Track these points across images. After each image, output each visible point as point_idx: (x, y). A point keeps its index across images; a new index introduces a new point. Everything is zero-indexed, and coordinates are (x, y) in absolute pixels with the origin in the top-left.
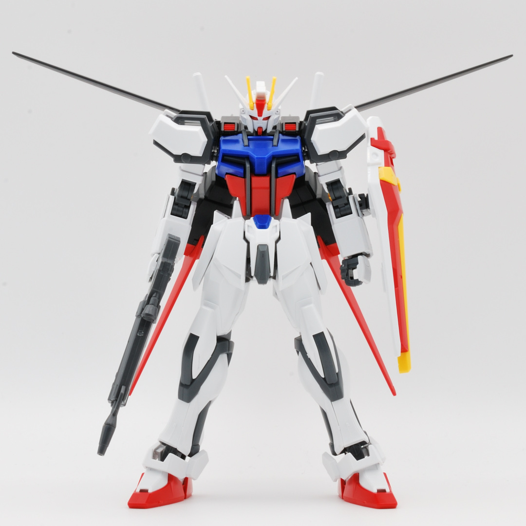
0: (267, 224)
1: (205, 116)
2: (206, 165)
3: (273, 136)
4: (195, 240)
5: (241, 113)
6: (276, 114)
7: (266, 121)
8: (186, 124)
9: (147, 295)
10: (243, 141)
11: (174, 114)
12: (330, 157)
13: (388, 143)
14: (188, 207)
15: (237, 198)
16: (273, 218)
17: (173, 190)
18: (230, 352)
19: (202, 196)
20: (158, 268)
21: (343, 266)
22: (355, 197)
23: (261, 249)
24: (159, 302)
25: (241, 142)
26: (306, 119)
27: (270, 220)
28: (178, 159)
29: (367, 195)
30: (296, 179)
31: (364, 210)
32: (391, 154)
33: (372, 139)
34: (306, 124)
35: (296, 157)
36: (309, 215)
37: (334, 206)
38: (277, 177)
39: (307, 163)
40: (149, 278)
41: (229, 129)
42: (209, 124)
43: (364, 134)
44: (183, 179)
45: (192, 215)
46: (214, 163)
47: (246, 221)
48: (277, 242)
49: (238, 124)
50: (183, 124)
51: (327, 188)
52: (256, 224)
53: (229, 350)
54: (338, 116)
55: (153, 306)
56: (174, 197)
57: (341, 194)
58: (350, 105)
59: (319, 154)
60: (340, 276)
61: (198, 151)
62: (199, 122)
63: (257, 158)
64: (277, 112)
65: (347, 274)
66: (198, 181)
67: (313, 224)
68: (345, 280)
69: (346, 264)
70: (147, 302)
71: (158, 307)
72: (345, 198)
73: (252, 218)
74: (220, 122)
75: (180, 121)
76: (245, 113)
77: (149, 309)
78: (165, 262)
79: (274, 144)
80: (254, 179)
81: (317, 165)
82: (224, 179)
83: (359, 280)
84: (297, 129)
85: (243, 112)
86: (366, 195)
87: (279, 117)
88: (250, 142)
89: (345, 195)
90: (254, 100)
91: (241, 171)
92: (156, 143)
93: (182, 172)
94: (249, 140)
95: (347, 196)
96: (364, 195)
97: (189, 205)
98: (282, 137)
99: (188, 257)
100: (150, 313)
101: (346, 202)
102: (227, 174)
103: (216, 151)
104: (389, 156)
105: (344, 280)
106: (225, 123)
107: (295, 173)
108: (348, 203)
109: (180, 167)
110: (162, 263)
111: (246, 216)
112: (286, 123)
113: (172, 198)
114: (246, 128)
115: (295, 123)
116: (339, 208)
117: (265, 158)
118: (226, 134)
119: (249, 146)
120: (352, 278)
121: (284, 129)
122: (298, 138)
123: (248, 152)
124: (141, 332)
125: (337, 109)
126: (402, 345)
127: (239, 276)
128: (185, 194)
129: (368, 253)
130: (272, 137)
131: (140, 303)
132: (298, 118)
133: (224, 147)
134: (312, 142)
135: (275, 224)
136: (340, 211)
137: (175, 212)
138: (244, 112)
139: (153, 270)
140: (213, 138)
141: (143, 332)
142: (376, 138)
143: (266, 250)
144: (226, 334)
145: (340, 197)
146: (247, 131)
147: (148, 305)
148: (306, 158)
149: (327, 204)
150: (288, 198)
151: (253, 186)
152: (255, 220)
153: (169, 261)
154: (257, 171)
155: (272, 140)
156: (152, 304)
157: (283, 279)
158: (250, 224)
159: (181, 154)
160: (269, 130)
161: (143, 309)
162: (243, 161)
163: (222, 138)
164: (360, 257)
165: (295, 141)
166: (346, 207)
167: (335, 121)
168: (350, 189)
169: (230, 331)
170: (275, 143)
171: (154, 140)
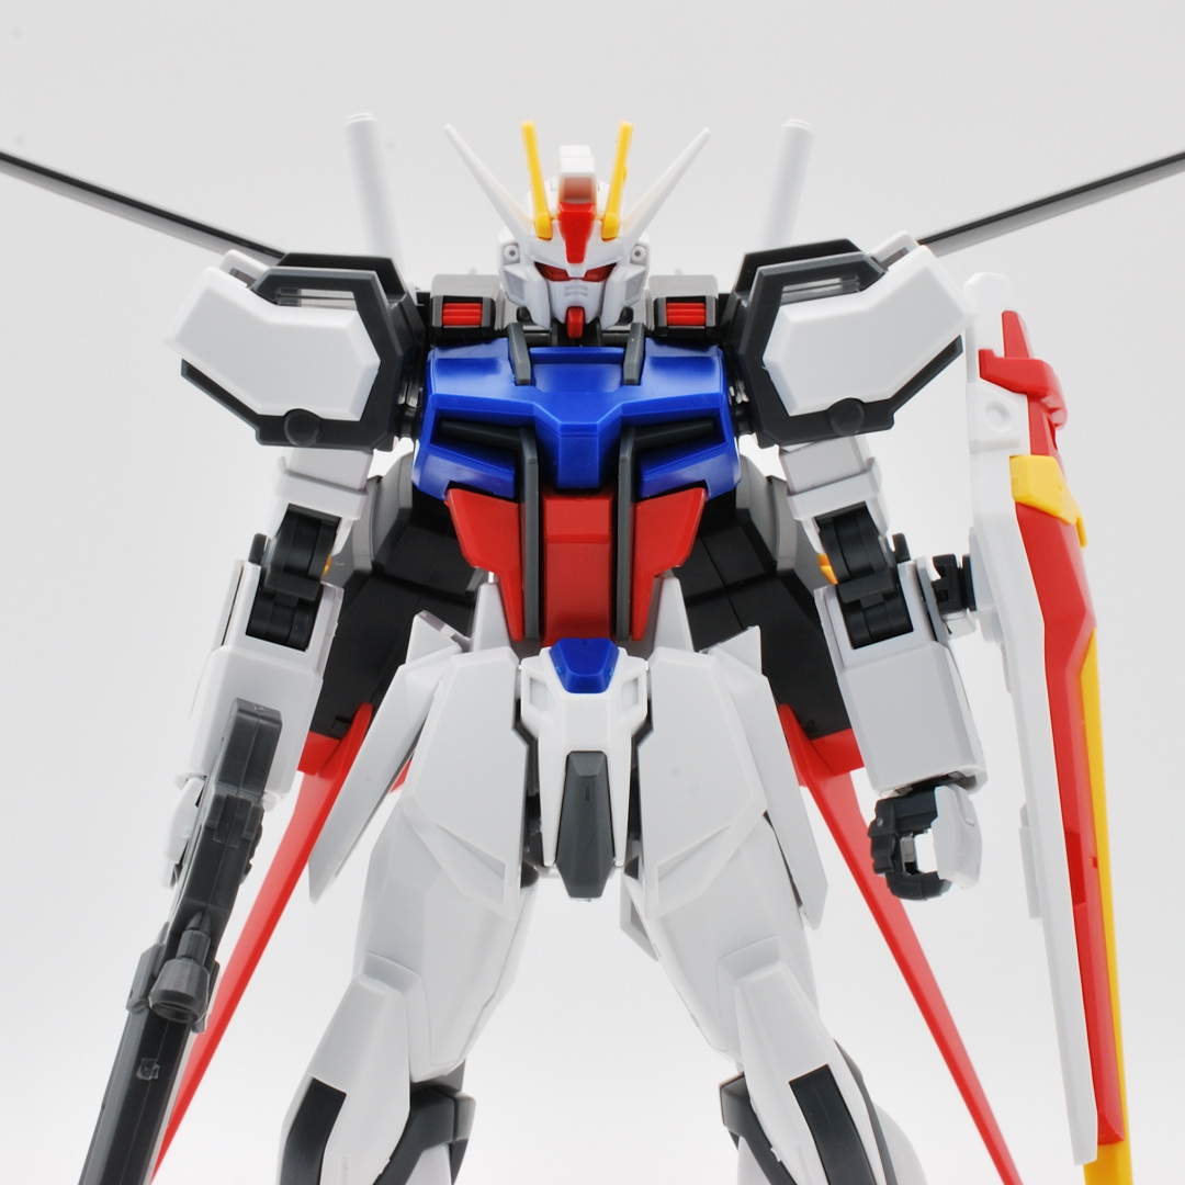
0: (601, 673)
1: (374, 273)
2: (375, 451)
3: (624, 345)
4: (339, 718)
5: (506, 262)
6: (632, 262)
7: (596, 286)
8: (303, 301)
9: (166, 925)
10: (513, 366)
11: (261, 267)
12: (833, 422)
13: (1039, 368)
14: (312, 608)
15: (491, 574)
16: (622, 651)
17: (259, 541)
18: (459, 1138)
19: (364, 562)
20: (203, 821)
21: (881, 823)
22: (920, 567)
23: (581, 769)
24: (213, 949)
25: (505, 368)
26: (744, 283)
27: (614, 657)
28: (272, 430)
29: (967, 560)
30: (706, 504)
31: (951, 616)
32: (1052, 411)
33: (985, 356)
34: (744, 304)
35: (708, 425)
36: (753, 635)
37: (846, 601)
38: (637, 498)
39: (747, 444)
40: (172, 868)
41: (462, 319)
42: (389, 304)
43: (959, 338)
44: (290, 505)
45: (327, 634)
46: (405, 446)
47: (524, 660)
48: (639, 736)
49: (493, 303)
50: (293, 301)
51: (821, 535)
52: (561, 674)
53: (455, 1133)
54: (861, 274)
55: (191, 963)
56: (260, 567)
57: (872, 560)
58: (902, 233)
59: (792, 413)
60: (866, 861)
61: (344, 402)
62: (350, 295)
63: (565, 428)
64: (639, 256)
65: (896, 855)
66: (349, 511)
67: (767, 670)
68: (887, 875)
69: (892, 817)
70: (170, 947)
71: (213, 968)
72: (888, 572)
73: (545, 651)
74: (428, 294)
75: (279, 291)
76: (518, 261)
77: (176, 977)
78: (228, 797)
79: (626, 377)
80: (552, 505)
81: (782, 452)
82: (442, 501)
83: (941, 878)
84: (711, 322)
85: (512, 254)
86: (960, 562)
87: (642, 276)
88: (537, 367)
89: (886, 563)
90: (553, 204)
91: (507, 476)
92: (191, 373)
93: (286, 477)
94: (534, 360)
95: (890, 562)
96: (952, 558)
97: (313, 599)
98: (653, 350)
99: (316, 779)
100: (183, 989)
101: (890, 587)
102: (452, 485)
103: (413, 402)
104: (1045, 417)
105: (883, 876)
106: (447, 300)
107: (702, 484)
108: (898, 593)
109: (283, 459)
110: (217, 800)
111: (524, 645)
112: (669, 300)
113: (252, 573)
114: (524, 315)
115: (702, 299)
116: (865, 611)
117: (593, 428)
118: (451, 338)
119: (533, 382)
120: (912, 867)
121: (663, 322)
122: (714, 353)
123: (531, 407)
124: (150, 1065)
125: (856, 249)
126: (1102, 1120)
127: (498, 870)
128: (300, 558)
129: (967, 776)
130: (619, 350)
131: (143, 956)
132: (711, 280)
133: (444, 386)
134: (768, 367)
135: (631, 674)
136: (867, 622)
137: (263, 626)
138: (514, 258)
139: (187, 836)
140: (399, 352)
141: (156, 1066)
142: (999, 352)
143: (597, 773)
144: (446, 1073)
145: (867, 571)
146: (526, 328)
147: (173, 961)
148: (741, 427)
149: (819, 594)
150: (678, 573)
151: (551, 530)
152: (554, 655)
153: (243, 794)
154: (563, 476)
155: (619, 360)
156: (188, 956)
157: (660, 880)
158: (537, 674)
159: (282, 413)
160: (610, 321)
161: (152, 979)
162: (515, 439)
163: (435, 355)
164: (941, 793)
165: (704, 366)
166: (890, 606)
167: (847, 290)
168: (900, 540)
169: (460, 1063)
170: (631, 374)
171: (184, 362)
